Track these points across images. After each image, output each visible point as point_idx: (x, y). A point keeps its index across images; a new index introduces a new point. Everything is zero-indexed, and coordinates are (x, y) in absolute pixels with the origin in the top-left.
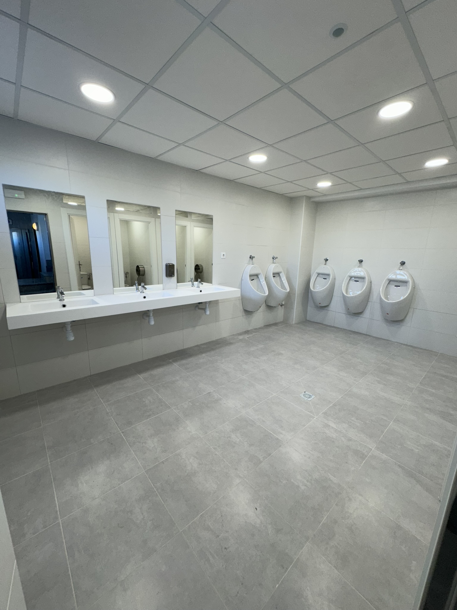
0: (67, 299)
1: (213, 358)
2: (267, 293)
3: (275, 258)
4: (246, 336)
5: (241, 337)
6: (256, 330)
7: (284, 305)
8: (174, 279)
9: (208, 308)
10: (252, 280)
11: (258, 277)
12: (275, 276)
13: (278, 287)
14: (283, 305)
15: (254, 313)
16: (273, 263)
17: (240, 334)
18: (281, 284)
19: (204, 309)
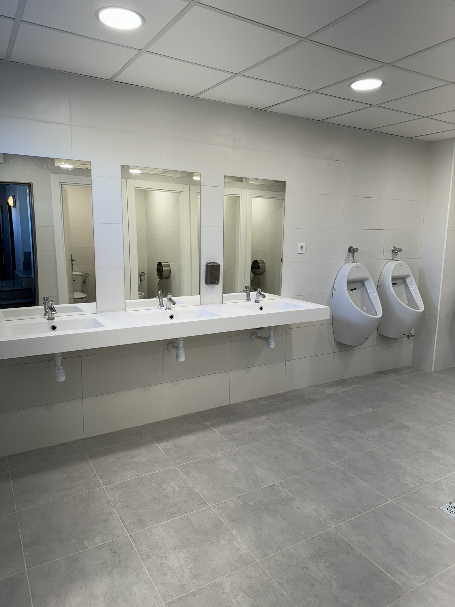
0: (58, 318)
1: (280, 424)
2: (380, 314)
3: (398, 251)
4: (340, 390)
5: (330, 391)
6: (359, 379)
7: (415, 336)
8: (219, 287)
9: (273, 337)
10: (351, 290)
11: (364, 285)
12: (396, 284)
13: (401, 303)
14: (412, 336)
15: (356, 348)
16: (393, 259)
17: (330, 385)
18: (407, 297)
19: (267, 339)
